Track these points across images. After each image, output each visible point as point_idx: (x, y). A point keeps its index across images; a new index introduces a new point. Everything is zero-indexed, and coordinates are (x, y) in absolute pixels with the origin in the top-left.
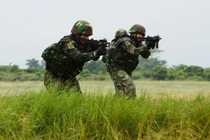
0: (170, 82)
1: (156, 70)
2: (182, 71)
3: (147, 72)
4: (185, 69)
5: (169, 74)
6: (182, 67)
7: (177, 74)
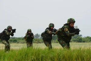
0: (83, 43)
1: (78, 39)
2: (88, 39)
3: (75, 39)
4: (89, 38)
5: (83, 40)
6: (88, 37)
7: (86, 40)
